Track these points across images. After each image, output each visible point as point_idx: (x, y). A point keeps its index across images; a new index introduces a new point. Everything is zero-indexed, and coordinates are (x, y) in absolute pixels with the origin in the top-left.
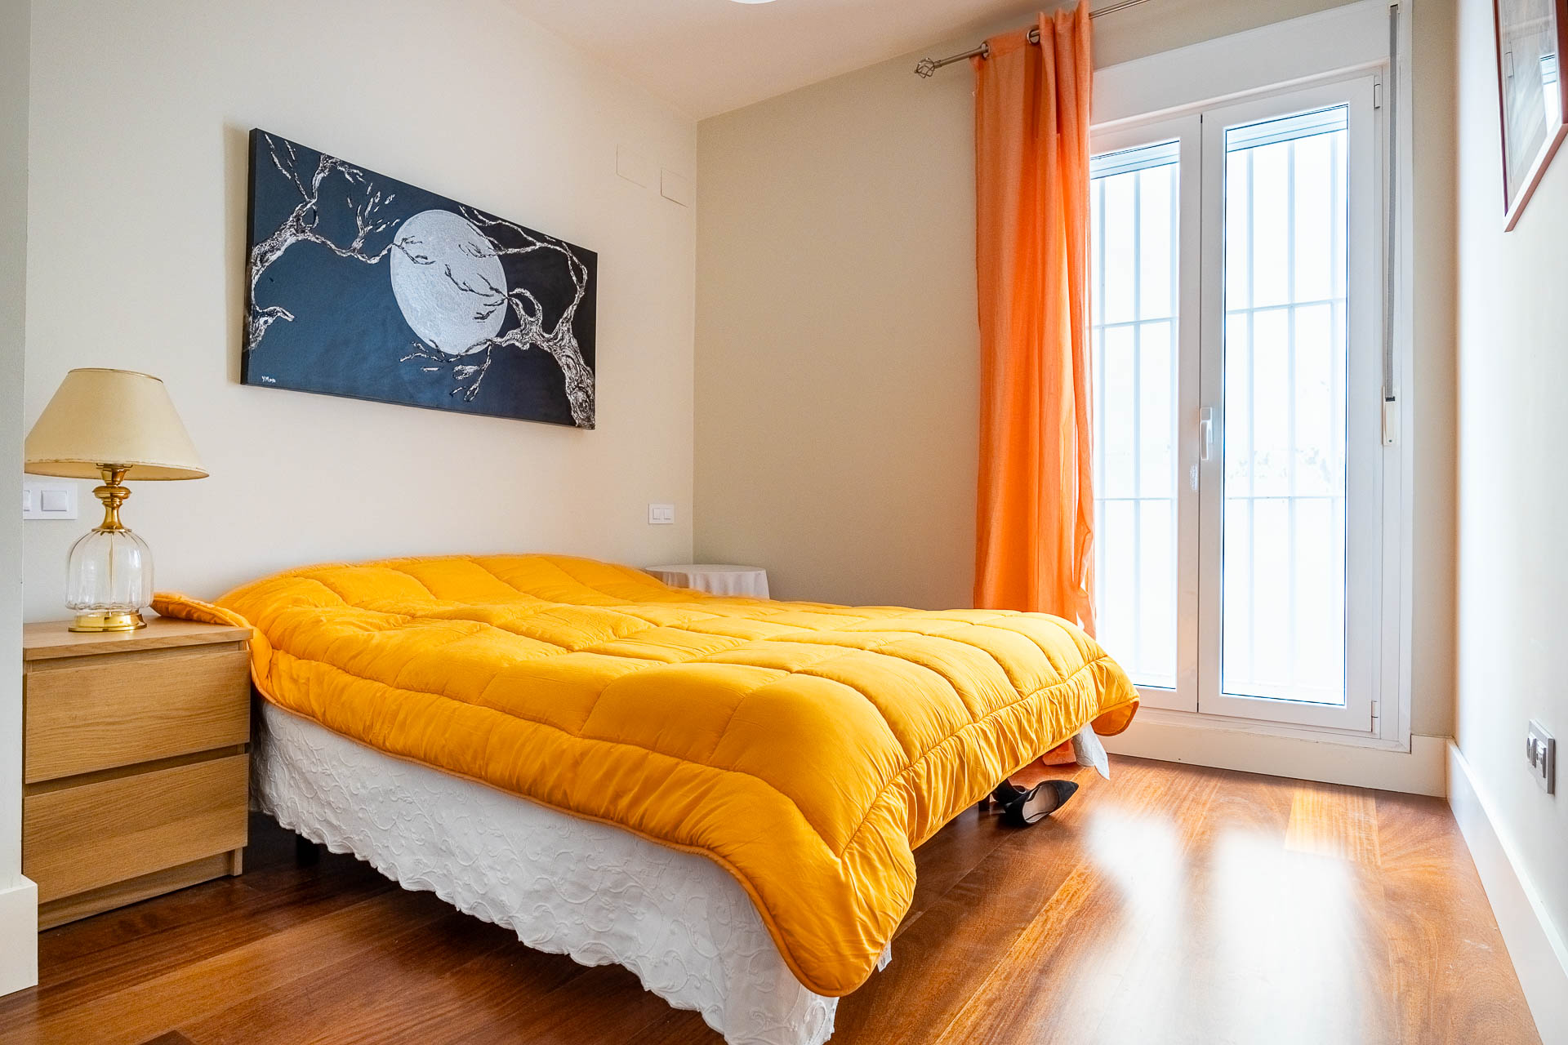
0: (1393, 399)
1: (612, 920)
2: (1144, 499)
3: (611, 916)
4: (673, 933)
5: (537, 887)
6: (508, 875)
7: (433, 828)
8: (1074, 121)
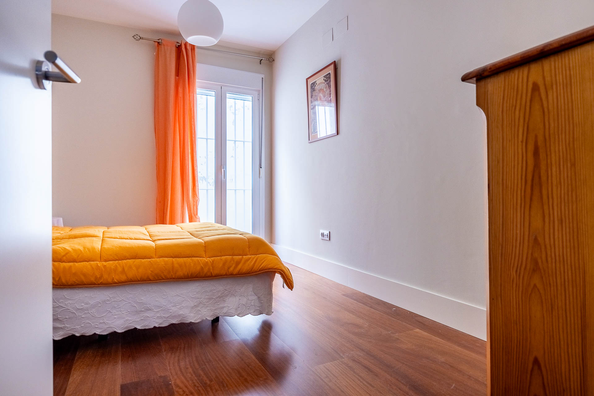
0: (261, 168)
1: (219, 304)
2: (210, 189)
3: (219, 303)
4: (240, 299)
5: (195, 304)
6: (183, 305)
7: (135, 305)
8: (193, 77)
